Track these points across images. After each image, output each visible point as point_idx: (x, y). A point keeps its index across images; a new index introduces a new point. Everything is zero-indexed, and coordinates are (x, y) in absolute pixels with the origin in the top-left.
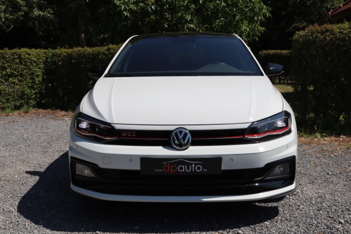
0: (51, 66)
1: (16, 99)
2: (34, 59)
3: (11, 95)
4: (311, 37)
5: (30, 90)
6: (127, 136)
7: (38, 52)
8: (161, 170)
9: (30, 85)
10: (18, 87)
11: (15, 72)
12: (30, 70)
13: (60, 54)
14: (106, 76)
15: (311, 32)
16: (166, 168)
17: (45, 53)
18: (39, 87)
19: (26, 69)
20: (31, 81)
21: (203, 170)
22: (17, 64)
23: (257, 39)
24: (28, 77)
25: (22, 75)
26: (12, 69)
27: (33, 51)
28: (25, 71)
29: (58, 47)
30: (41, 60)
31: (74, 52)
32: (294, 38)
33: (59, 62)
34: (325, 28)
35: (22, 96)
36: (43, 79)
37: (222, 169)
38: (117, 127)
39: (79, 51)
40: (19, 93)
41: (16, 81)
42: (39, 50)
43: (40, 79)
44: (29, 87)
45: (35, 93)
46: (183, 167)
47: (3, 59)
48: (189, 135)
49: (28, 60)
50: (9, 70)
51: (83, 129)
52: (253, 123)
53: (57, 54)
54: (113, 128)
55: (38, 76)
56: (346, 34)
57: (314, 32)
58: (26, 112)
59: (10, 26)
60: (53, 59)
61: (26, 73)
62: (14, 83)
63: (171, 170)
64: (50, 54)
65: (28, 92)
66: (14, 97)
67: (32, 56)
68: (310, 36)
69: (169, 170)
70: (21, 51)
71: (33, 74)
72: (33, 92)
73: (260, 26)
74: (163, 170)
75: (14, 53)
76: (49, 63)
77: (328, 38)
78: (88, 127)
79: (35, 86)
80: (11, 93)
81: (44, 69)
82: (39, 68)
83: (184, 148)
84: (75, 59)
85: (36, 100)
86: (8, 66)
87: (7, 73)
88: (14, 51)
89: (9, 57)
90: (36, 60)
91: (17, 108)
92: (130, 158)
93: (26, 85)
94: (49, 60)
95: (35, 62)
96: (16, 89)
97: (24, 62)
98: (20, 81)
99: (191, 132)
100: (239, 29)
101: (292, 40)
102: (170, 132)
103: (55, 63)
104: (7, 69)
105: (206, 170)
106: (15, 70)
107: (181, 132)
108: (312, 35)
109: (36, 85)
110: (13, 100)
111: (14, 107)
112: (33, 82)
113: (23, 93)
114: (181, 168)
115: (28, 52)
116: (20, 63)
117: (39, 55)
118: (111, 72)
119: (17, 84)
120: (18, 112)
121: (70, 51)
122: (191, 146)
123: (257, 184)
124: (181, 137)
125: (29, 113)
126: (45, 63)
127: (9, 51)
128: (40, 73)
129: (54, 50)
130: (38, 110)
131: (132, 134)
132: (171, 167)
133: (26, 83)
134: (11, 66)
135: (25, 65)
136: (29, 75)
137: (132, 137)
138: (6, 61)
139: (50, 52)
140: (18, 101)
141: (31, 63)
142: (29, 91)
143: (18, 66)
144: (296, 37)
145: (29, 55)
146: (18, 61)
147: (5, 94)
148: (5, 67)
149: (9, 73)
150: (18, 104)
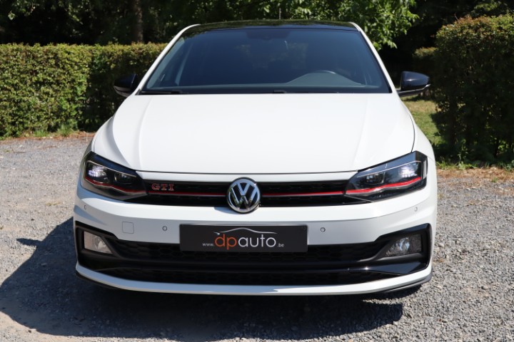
0: (99, 69)
1: (51, 117)
2: (75, 59)
3: (43, 111)
4: (461, 35)
5: (70, 104)
6: (160, 191)
7: (82, 50)
8: (212, 245)
9: (70, 96)
10: (53, 99)
11: (49, 78)
12: (70, 75)
13: (112, 53)
14: (140, 93)
15: (462, 27)
16: (220, 242)
17: (90, 51)
18: (82, 100)
19: (64, 74)
20: (71, 91)
21: (277, 244)
22: (52, 66)
23: (406, 31)
24: (68, 85)
25: (58, 83)
26: (45, 74)
27: (75, 49)
28: (63, 77)
29: (110, 43)
30: (85, 62)
31: (134, 51)
32: (438, 34)
33: (111, 64)
34: (480, 22)
35: (59, 112)
36: (88, 89)
37: (308, 243)
38: (145, 176)
39: (140, 49)
40: (55, 108)
41: (51, 91)
42: (82, 46)
43: (84, 88)
44: (68, 100)
45: (76, 109)
46: (247, 239)
47: (33, 58)
48: (257, 190)
49: (67, 61)
50: (40, 76)
51: (95, 178)
52: (359, 171)
53: (108, 52)
54: (139, 178)
55: (80, 84)
56: (506, 31)
57: (464, 28)
58: (65, 136)
59: (31, 7)
60: (102, 61)
61: (65, 79)
62: (47, 94)
63: (228, 244)
64: (98, 53)
65: (67, 107)
66: (47, 114)
67: (73, 55)
68: (459, 33)
69: (224, 244)
70: (57, 48)
71: (73, 81)
72: (74, 107)
73: (409, 12)
74: (215, 244)
75: (49, 51)
76: (96, 66)
77: (482, 36)
78: (103, 174)
79: (77, 99)
80: (44, 107)
81: (89, 74)
82: (83, 73)
83: (249, 210)
84: (134, 61)
85: (77, 119)
86: (40, 69)
87: (38, 79)
88: (47, 47)
89: (41, 57)
90: (78, 61)
91: (52, 129)
92: (164, 225)
93: (63, 96)
94: (96, 61)
95: (76, 64)
96: (50, 103)
97: (62, 63)
98: (56, 91)
99: (260, 185)
100: (378, 16)
101: (435, 38)
102: (226, 185)
103: (105, 65)
104: (38, 73)
105: (282, 245)
106: (50, 75)
107: (243, 185)
108: (461, 32)
109: (78, 96)
110: (46, 118)
111: (47, 128)
112: (74, 93)
113: (60, 109)
114: (243, 242)
115: (67, 50)
116: (57, 65)
117: (82, 54)
118: (148, 87)
119: (52, 96)
120: (54, 134)
121: (126, 48)
122: (260, 206)
123: (367, 269)
124: (243, 193)
125: (69, 136)
126: (91, 65)
127: (41, 48)
128: (84, 80)
129: (103, 48)
130: (81, 133)
131: (168, 188)
132: (228, 239)
133: (64, 93)
134: (44, 70)
135: (63, 68)
136: (69, 82)
137: (167, 191)
138: (38, 62)
139: (98, 49)
140: (53, 119)
141: (71, 66)
142: (69, 106)
143: (53, 69)
144: (440, 33)
145: (69, 53)
146: (53, 62)
147: (35, 109)
148: (35, 71)
149: (41, 80)
150: (53, 124)
